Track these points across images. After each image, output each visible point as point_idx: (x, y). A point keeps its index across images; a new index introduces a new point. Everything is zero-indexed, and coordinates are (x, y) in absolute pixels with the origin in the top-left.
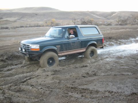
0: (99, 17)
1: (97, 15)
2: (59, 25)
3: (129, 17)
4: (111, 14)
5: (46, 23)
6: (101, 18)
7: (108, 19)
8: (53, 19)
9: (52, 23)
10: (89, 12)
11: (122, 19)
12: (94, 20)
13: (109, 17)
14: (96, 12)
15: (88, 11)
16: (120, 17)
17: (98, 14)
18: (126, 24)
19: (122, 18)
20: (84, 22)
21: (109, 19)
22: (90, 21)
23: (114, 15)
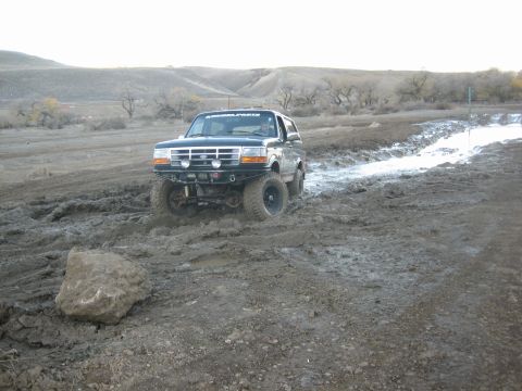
0: (212, 89)
1: (204, 81)
2: (72, 120)
3: (318, 88)
4: (254, 76)
5: (21, 113)
6: (219, 92)
7: (243, 95)
8: (46, 99)
9: (45, 114)
10: (173, 72)
11: (296, 93)
12: (201, 99)
13: (246, 88)
14: (200, 69)
15: (170, 69)
16: (288, 88)
17: (205, 76)
18: (315, 112)
19: (296, 90)
20: (168, 107)
21: (248, 96)
22: (190, 102)
23: (263, 79)
